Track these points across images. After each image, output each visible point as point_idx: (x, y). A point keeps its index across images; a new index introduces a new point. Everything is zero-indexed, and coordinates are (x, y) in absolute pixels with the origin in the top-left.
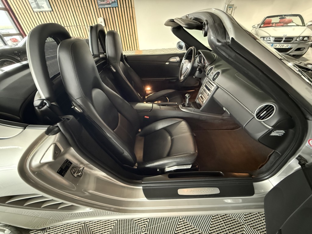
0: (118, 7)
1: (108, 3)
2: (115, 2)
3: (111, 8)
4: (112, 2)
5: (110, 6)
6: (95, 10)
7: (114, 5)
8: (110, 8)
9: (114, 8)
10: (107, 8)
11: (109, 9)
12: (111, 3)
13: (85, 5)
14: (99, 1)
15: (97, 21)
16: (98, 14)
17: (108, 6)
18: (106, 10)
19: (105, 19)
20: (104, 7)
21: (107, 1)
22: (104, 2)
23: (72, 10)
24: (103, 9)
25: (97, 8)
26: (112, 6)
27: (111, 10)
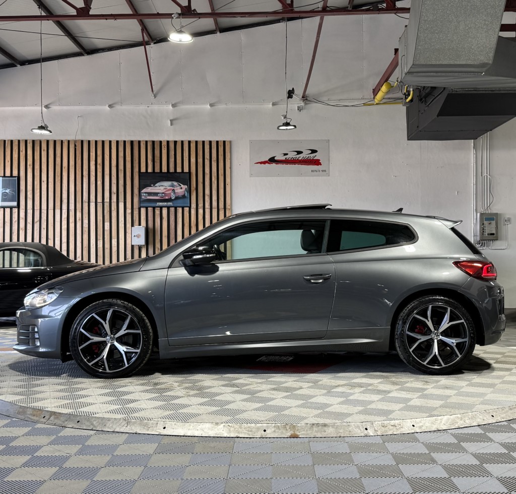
0: (190, 208)
1: (167, 198)
2: (184, 197)
3: (172, 210)
4: (177, 198)
5: (170, 204)
6: (129, 211)
7: (179, 203)
8: (168, 208)
9: (180, 210)
10: (161, 208)
11: (165, 211)
12: (173, 198)
13: (107, 200)
14: (145, 193)
15: (127, 234)
16: (134, 218)
17: (165, 204)
18: (157, 212)
19: (149, 230)
20: (153, 205)
21: (163, 195)
22: (158, 196)
23: (70, 208)
24: (150, 210)
25: (135, 207)
26: (176, 205)
27: (171, 213)
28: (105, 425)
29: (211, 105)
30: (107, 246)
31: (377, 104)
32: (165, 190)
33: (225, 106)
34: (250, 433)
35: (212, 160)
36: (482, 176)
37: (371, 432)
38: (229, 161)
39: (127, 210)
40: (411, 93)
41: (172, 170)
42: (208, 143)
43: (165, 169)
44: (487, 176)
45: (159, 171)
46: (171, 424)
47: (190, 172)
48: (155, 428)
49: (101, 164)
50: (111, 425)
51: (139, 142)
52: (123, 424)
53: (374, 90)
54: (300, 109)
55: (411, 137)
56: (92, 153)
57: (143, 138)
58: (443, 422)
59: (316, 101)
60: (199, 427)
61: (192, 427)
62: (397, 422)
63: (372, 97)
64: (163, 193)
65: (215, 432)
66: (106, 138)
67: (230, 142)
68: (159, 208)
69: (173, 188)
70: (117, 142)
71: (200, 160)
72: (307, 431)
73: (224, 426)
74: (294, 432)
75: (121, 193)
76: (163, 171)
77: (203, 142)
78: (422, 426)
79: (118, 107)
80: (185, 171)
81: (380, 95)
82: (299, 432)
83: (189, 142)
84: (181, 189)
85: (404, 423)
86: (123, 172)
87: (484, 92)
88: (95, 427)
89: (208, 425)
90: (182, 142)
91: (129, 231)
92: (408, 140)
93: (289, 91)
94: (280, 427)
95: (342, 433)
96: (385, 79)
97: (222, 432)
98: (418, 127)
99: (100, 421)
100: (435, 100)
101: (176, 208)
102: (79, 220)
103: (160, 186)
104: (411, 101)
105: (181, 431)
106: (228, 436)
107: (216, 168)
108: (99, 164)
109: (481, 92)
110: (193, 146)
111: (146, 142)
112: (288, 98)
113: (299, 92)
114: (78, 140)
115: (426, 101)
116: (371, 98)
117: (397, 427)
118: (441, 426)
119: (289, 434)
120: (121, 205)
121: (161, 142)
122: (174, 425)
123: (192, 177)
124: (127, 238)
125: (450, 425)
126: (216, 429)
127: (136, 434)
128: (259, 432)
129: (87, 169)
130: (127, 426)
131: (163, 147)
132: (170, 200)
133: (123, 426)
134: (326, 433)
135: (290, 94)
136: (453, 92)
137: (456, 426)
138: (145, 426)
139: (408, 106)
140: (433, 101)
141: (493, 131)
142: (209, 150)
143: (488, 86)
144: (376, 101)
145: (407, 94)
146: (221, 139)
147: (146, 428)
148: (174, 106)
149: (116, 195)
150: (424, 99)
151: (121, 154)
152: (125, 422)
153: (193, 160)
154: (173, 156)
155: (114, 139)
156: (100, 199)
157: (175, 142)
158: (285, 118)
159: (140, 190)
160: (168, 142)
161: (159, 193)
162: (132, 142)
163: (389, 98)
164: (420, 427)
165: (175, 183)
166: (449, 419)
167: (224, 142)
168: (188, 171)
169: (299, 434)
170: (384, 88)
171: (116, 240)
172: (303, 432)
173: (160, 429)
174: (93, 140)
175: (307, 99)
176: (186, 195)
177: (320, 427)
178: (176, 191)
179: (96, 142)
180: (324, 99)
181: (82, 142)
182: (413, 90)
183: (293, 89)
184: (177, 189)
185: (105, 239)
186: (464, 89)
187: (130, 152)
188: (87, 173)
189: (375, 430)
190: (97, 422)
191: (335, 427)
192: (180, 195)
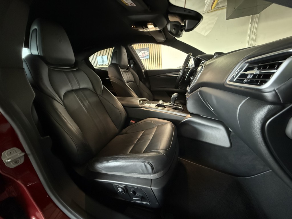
0: (150, 58)
2: (148, 55)
3: (145, 60)
4: (146, 56)
5: (144, 58)
7: (147, 58)
9: (147, 60)
31: (212, 11)
41: (144, 47)
44: (254, 35)
53: (211, 5)
64: (142, 55)
80: (148, 47)
84: (147, 53)
116: (210, 9)
165: (145, 51)
192: (147, 55)
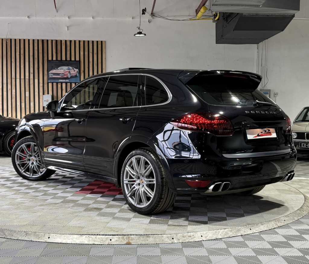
1: (65, 77)
2: (76, 76)
3: (69, 84)
4: (72, 77)
5: (67, 81)
6: (41, 85)
7: (73, 80)
8: (66, 83)
10: (62, 83)
11: (64, 85)
12: (69, 77)
13: (27, 77)
14: (52, 73)
15: (40, 99)
16: (45, 89)
17: (64, 81)
18: (59, 85)
19: (54, 97)
20: (57, 81)
21: (63, 75)
22: (59, 75)
23: (4, 82)
24: (55, 84)
25: (45, 82)
26: (71, 82)
27: (68, 87)
28: (12, 235)
29: (93, 18)
30: (28, 106)
31: (198, 19)
32: (64, 72)
33: (102, 18)
34: (102, 241)
35: (94, 53)
36: (262, 66)
37: (175, 241)
38: (105, 54)
39: (40, 84)
40: (218, 14)
41: (68, 59)
42: (91, 42)
43: (64, 59)
44: (265, 67)
45: (60, 59)
46: (53, 236)
47: (80, 61)
48: (43, 238)
49: (23, 54)
50: (16, 235)
51: (47, 40)
52: (23, 235)
53: (196, 10)
54: (149, 22)
55: (218, 42)
56: (18, 47)
57: (50, 38)
58: (220, 234)
59: (159, 16)
60: (71, 237)
61: (66, 237)
62: (192, 234)
63: (196, 14)
64: (63, 74)
65: (80, 241)
66: (26, 38)
67: (105, 42)
68: (60, 83)
69: (69, 71)
70: (33, 40)
71: (86, 53)
72: (137, 240)
73: (86, 237)
74: (129, 241)
75: (36, 73)
76: (63, 60)
77: (88, 41)
78: (207, 236)
79: (33, 18)
80: (77, 60)
81: (200, 14)
82: (132, 241)
83: (80, 41)
84: (74, 72)
85: (196, 235)
86: (37, 59)
87: (262, 16)
88: (6, 236)
89: (76, 236)
90: (75, 41)
91: (41, 97)
92: (216, 43)
93: (143, 10)
94: (120, 238)
95: (158, 241)
96: (203, 4)
97: (85, 241)
98: (222, 36)
99: (9, 232)
100: (233, 20)
101: (71, 83)
102: (10, 90)
103: (61, 69)
104: (218, 19)
105: (59, 240)
106: (88, 243)
107: (96, 59)
108: (22, 54)
109: (261, 16)
110: (82, 44)
111: (52, 40)
112: (143, 14)
113: (149, 10)
114: (9, 39)
115: (227, 21)
116: (194, 16)
117: (192, 237)
118: (219, 236)
119: (125, 242)
120: (36, 81)
121: (61, 41)
122: (55, 236)
123: (81, 64)
124: (40, 102)
125: (224, 235)
126: (81, 239)
127: (31, 241)
128: (107, 241)
129: (14, 58)
130: (26, 236)
131: (62, 44)
132: (67, 78)
133: (24, 236)
134: (148, 241)
135: (144, 11)
136: (243, 16)
137: (228, 236)
138: (37, 236)
139: (216, 22)
140: (231, 21)
141: (268, 39)
142: (92, 47)
143: (264, 13)
144: (197, 18)
145: (215, 15)
146: (100, 39)
147: (37, 237)
148: (69, 17)
149: (33, 74)
150: (226, 19)
151: (36, 48)
152: (25, 233)
153: (82, 53)
154: (69, 50)
155: (31, 38)
156: (22, 77)
157: (71, 41)
158: (139, 29)
159: (48, 71)
160: (66, 41)
161: (60, 74)
162: (43, 41)
163: (206, 16)
164: (206, 237)
165: (71, 68)
166: (223, 232)
167: (102, 42)
168: (78, 60)
169: (131, 242)
170: (202, 10)
171: (33, 103)
172: (134, 241)
173: (46, 238)
174: (18, 39)
175: (154, 16)
176: (77, 75)
177: (145, 237)
178: (71, 73)
179: (20, 40)
180: (165, 15)
181: (11, 40)
182: (219, 13)
183: (145, 8)
184: (72, 72)
185: (26, 102)
186: (250, 14)
187: (42, 47)
188: (14, 60)
189: (178, 239)
190: (8, 233)
191: (154, 237)
192: (74, 75)
